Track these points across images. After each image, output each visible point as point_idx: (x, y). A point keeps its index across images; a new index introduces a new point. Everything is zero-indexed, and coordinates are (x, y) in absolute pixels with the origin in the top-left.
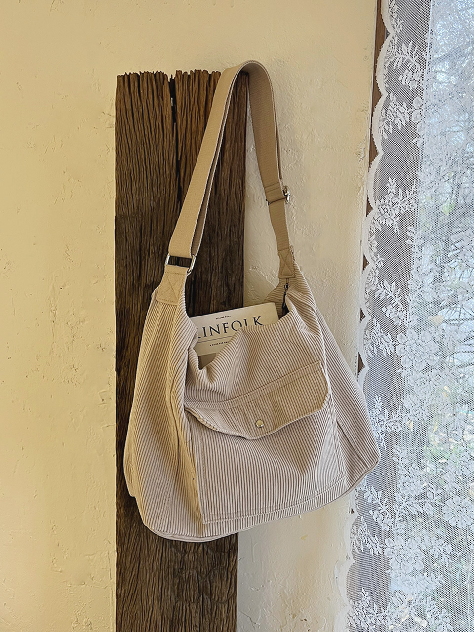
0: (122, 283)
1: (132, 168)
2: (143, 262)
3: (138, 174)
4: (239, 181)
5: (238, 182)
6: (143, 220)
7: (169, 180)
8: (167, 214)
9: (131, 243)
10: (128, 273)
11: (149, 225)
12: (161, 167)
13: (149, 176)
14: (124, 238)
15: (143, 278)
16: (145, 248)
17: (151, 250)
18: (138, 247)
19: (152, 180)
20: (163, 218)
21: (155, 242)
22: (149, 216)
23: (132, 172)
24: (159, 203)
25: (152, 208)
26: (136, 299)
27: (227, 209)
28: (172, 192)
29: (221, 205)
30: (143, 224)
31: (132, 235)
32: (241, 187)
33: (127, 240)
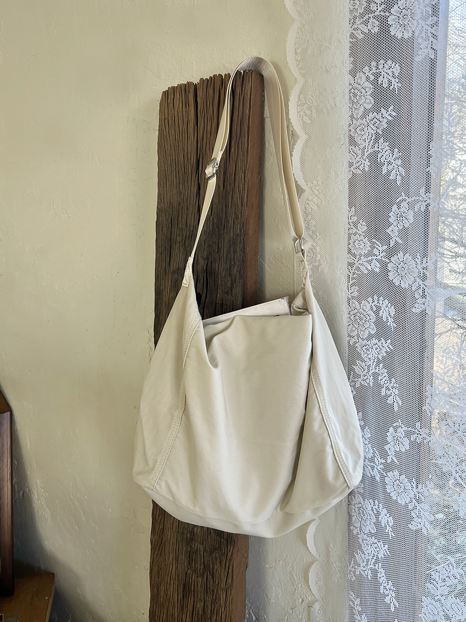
2: (172, 251)
6: (173, 213)
9: (165, 234)
10: (163, 259)
11: (177, 218)
12: (186, 165)
14: (161, 229)
15: (171, 264)
16: (174, 238)
17: (177, 240)
18: (169, 236)
19: (179, 178)
21: (180, 233)
22: (177, 210)
24: (184, 199)
25: (179, 203)
26: (167, 282)
27: (231, 203)
29: (227, 199)
30: (173, 217)
31: (165, 226)
33: (162, 231)
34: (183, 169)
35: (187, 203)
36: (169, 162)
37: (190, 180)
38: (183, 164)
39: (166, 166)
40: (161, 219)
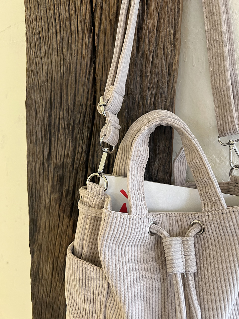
0: (32, 161)
1: (40, 27)
2: (53, 139)
3: (47, 33)
4: (170, 31)
5: (168, 33)
6: (53, 89)
7: (80, 37)
8: (79, 82)
9: (40, 117)
10: (38, 151)
11: (59, 95)
12: (72, 21)
13: (58, 34)
14: (33, 110)
15: (52, 157)
16: (55, 122)
17: (60, 125)
18: (47, 121)
19: (62, 39)
20: (74, 86)
21: (65, 116)
22: (59, 84)
23: (41, 32)
24: (70, 68)
25: (62, 74)
26: (46, 180)
27: (151, 71)
28: (84, 52)
29: (144, 67)
30: (53, 95)
31: (41, 107)
32: (172, 38)
33: (36, 113)
34: (68, 26)
35: (76, 74)
36: (44, 17)
37: (80, 40)
38: (68, 18)
39: (40, 24)
40: (33, 97)
